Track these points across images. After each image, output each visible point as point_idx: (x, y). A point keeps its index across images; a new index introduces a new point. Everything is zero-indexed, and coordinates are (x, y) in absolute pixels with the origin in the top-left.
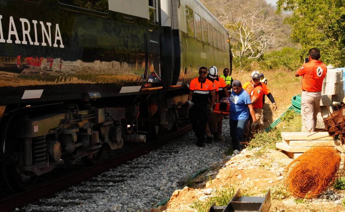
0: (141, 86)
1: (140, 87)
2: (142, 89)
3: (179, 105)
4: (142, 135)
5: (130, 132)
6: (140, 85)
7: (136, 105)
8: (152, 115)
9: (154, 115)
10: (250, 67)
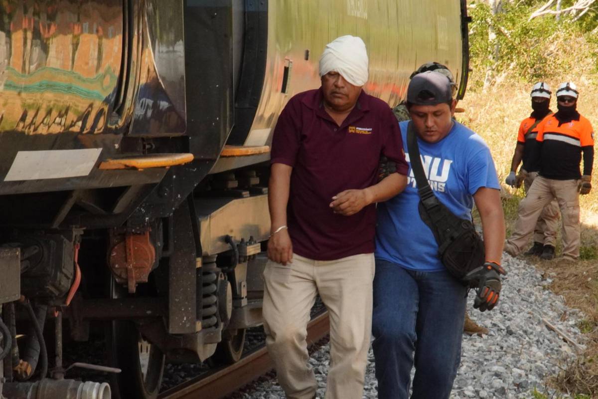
0: (100, 150)
1: (94, 154)
2: (104, 166)
3: (251, 241)
4: (95, 381)
5: (29, 371)
6: (96, 146)
7: (70, 239)
8: (132, 287)
9: (140, 286)
10: (541, 59)
